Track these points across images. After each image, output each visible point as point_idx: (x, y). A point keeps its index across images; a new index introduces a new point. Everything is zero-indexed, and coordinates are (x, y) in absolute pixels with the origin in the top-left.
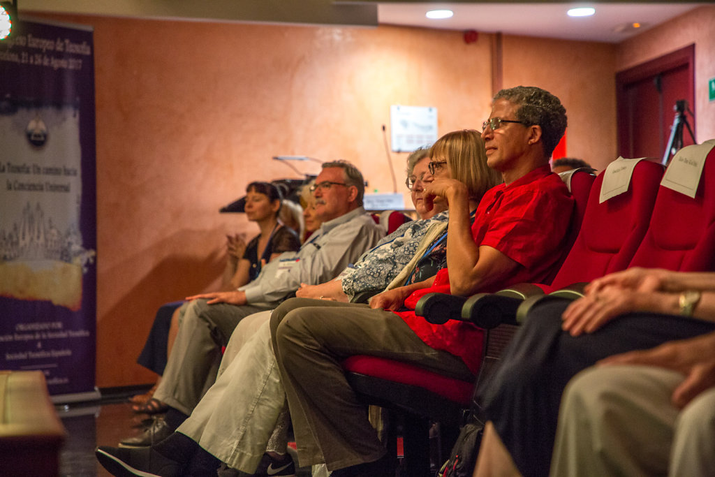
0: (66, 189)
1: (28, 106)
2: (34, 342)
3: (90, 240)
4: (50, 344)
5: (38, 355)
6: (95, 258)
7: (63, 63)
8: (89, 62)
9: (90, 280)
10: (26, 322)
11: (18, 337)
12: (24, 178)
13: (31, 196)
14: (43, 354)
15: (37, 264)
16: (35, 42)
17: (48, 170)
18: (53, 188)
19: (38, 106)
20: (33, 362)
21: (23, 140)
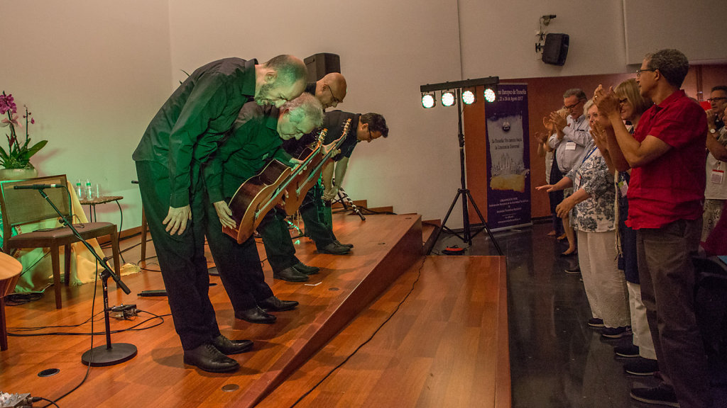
0: (518, 147)
1: (503, 117)
2: (508, 205)
3: (527, 165)
4: (513, 206)
5: (509, 210)
6: (530, 172)
7: (516, 99)
8: (525, 97)
9: (528, 180)
10: (504, 198)
11: (501, 204)
12: (501, 144)
13: (505, 151)
14: (510, 210)
15: (508, 177)
16: (505, 92)
17: (511, 141)
18: (513, 147)
19: (506, 116)
20: (507, 213)
21: (501, 130)
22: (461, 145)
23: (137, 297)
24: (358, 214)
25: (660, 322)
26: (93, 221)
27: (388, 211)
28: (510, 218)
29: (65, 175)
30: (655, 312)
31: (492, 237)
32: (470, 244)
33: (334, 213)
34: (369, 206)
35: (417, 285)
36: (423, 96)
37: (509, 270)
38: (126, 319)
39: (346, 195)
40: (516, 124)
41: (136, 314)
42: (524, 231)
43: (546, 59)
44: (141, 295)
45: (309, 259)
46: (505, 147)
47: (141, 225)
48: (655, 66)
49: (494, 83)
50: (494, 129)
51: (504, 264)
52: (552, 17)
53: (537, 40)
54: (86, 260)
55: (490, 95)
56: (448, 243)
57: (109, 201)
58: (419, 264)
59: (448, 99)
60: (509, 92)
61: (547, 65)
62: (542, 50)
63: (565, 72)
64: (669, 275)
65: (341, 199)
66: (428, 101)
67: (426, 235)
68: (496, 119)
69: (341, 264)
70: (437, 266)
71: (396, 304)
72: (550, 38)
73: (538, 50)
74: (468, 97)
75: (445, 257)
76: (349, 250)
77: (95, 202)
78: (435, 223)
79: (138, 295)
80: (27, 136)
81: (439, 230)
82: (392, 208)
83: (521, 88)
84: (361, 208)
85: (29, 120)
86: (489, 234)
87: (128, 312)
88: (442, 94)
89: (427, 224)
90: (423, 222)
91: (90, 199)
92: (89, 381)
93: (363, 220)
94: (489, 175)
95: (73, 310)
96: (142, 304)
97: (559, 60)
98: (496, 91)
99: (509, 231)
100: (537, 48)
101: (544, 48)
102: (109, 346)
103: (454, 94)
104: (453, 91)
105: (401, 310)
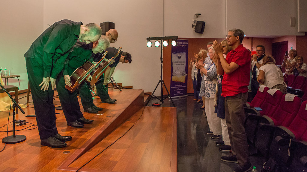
0: (183, 65)
1: (178, 52)
2: (178, 88)
3: (187, 73)
4: (180, 88)
6: (187, 75)
7: (184, 46)
8: (187, 45)
9: (186, 78)
10: (177, 85)
11: (176, 87)
12: (177, 63)
13: (178, 66)
14: (179, 90)
15: (179, 76)
16: (179, 43)
17: (181, 62)
19: (180, 52)
21: (177, 58)
22: (162, 62)
23: (25, 117)
24: (119, 88)
25: (232, 131)
26: (7, 85)
27: (131, 88)
28: (179, 93)
30: (231, 127)
32: (163, 102)
34: (123, 86)
35: (141, 117)
36: (147, 42)
37: (178, 112)
38: (21, 126)
39: (114, 80)
40: (183, 56)
41: (25, 124)
42: (184, 98)
43: (196, 31)
44: (27, 116)
47: (27, 89)
48: (237, 35)
49: (176, 38)
50: (175, 57)
51: (176, 110)
52: (199, 14)
53: (193, 23)
54: (2, 102)
55: (174, 43)
56: (154, 102)
57: (14, 77)
58: (142, 109)
59: (157, 44)
60: (181, 43)
61: (196, 33)
62: (195, 27)
63: (203, 36)
64: (236, 113)
65: (112, 82)
66: (149, 44)
67: (145, 99)
68: (175, 53)
69: (111, 107)
70: (149, 111)
71: (133, 124)
72: (198, 22)
74: (165, 44)
75: (152, 107)
76: (115, 102)
77: (8, 77)
78: (149, 94)
81: (151, 96)
82: (132, 87)
83: (186, 41)
84: (119, 86)
86: (171, 99)
87: (22, 123)
88: (155, 42)
89: (146, 94)
90: (145, 93)
91: (6, 76)
92: (5, 149)
93: (121, 91)
94: (172, 75)
96: (27, 120)
97: (201, 31)
98: (176, 42)
99: (178, 98)
100: (193, 26)
101: (196, 26)
102: (14, 136)
103: (160, 42)
104: (159, 41)
105: (134, 126)
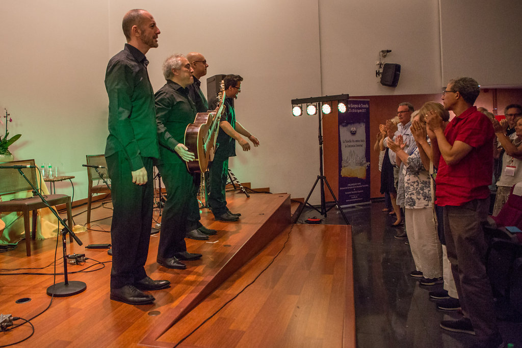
0: (362, 146)
1: (351, 123)
2: (353, 188)
3: (368, 160)
4: (357, 189)
5: (354, 192)
6: (370, 164)
7: (361, 111)
8: (368, 109)
9: (368, 171)
10: (351, 183)
11: (348, 188)
12: (349, 144)
13: (352, 149)
14: (356, 192)
15: (354, 167)
16: (353, 106)
17: (357, 141)
18: (358, 146)
19: (353, 123)
20: (353, 194)
21: (350, 134)
22: (321, 144)
23: (85, 249)
24: (244, 192)
25: (461, 272)
26: (53, 193)
27: (266, 191)
28: (355, 198)
29: (34, 160)
30: (457, 265)
31: (342, 212)
32: (326, 216)
33: (227, 191)
34: (252, 188)
35: (286, 246)
36: (293, 107)
37: (354, 235)
39: (236, 179)
40: (361, 129)
41: (84, 261)
42: (365, 207)
43: (384, 82)
44: (87, 247)
45: (209, 224)
46: (353, 146)
47: (87, 197)
48: (457, 89)
49: (345, 99)
50: (345, 133)
51: (351, 230)
53: (377, 68)
54: (47, 222)
55: (342, 108)
56: (309, 215)
57: (65, 179)
58: (288, 230)
59: (312, 110)
60: (356, 106)
61: (384, 86)
62: (381, 76)
63: (397, 92)
64: (467, 238)
65: (232, 181)
66: (297, 111)
67: (294, 209)
68: (346, 126)
69: (231, 227)
70: (301, 232)
71: (272, 257)
72: (387, 67)
73: (378, 75)
74: (326, 109)
75: (307, 225)
77: (55, 179)
78: (301, 201)
79: (86, 247)
80: (7, 131)
81: (303, 206)
82: (268, 189)
83: (364, 103)
84: (246, 188)
85: (8, 119)
86: (340, 209)
87: (79, 259)
88: (307, 106)
89: (294, 201)
90: (291, 200)
91: (51, 178)
92: (53, 306)
93: (248, 197)
94: (340, 167)
95: (39, 257)
96: (88, 254)
97: (393, 83)
98: (346, 105)
99: (353, 207)
100: (377, 73)
101: (383, 74)
102: (66, 282)
103: (316, 107)
104: (315, 104)
105: (275, 262)
